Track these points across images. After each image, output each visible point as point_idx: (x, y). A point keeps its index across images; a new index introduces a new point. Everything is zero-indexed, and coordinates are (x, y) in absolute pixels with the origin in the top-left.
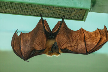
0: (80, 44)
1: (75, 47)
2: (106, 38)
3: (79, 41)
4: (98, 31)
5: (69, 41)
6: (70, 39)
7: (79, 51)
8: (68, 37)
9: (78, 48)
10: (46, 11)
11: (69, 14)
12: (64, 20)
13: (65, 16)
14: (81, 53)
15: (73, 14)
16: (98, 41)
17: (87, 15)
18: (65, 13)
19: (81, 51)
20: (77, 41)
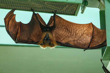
0: (84, 39)
1: (79, 41)
3: (85, 35)
5: (71, 35)
6: (71, 32)
7: (81, 46)
8: (69, 31)
9: (82, 43)
14: (82, 47)
17: (79, 9)
19: (83, 46)
20: (82, 35)
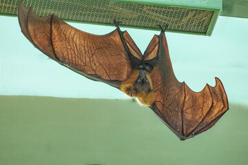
2: (222, 106)
4: (208, 90)
10: (127, 13)
11: (176, 19)
12: (166, 33)
13: (167, 26)
15: (185, 20)
16: (205, 114)
17: (215, 22)
18: (168, 18)
